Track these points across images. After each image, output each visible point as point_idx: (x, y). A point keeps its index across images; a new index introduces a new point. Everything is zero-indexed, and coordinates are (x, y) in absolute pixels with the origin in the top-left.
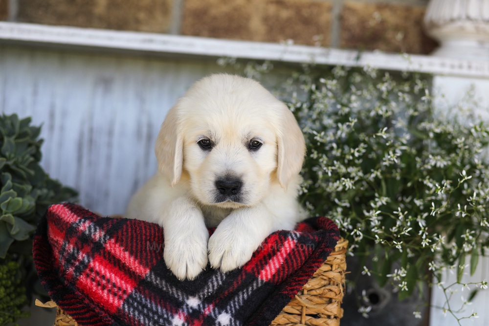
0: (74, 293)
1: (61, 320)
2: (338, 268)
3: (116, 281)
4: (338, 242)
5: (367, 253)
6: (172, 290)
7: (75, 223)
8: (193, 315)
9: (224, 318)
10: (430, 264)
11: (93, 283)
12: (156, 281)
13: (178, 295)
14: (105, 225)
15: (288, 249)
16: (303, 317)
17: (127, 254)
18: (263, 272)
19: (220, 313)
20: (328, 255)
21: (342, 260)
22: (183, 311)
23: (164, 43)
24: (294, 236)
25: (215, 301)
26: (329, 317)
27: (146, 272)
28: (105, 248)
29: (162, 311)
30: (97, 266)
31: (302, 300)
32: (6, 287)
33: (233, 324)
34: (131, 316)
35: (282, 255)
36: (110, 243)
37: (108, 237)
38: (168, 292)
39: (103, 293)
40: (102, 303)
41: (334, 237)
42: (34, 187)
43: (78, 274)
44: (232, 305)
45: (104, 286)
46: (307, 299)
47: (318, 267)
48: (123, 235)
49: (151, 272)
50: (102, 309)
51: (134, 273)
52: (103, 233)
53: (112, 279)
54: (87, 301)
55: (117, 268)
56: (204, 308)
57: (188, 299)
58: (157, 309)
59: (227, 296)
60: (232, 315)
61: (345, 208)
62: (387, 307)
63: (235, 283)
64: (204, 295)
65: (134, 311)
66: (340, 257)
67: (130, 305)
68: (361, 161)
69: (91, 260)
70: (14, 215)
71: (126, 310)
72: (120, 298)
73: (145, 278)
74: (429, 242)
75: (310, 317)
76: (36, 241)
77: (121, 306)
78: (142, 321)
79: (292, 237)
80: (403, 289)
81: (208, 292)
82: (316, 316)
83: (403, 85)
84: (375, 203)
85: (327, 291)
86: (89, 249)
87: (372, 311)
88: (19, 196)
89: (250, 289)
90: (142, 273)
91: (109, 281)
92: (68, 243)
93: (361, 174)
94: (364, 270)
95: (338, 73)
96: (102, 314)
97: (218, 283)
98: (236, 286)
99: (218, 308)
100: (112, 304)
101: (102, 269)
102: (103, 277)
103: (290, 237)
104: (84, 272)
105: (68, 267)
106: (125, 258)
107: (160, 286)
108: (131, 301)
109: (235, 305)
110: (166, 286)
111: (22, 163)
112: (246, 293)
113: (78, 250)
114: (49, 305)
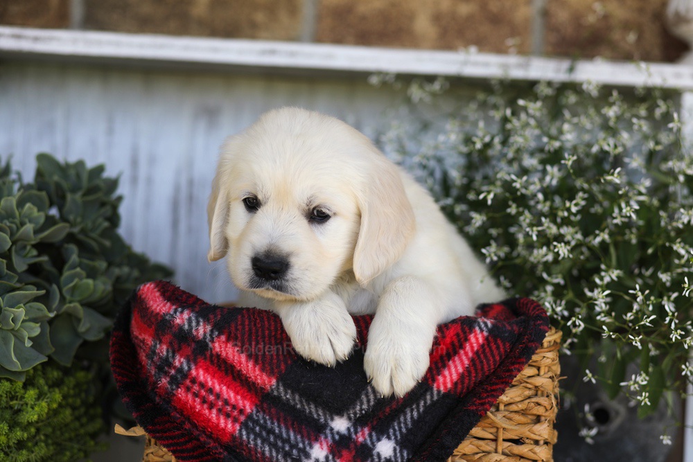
0: (169, 414)
1: (152, 453)
2: (548, 371)
3: (229, 396)
4: (547, 334)
5: (591, 351)
6: (310, 408)
7: (168, 313)
8: (341, 444)
9: (385, 447)
10: (683, 367)
11: (197, 399)
12: (285, 396)
13: (319, 415)
14: (211, 316)
15: (475, 345)
16: (499, 444)
17: (243, 358)
18: (441, 379)
19: (379, 440)
20: (533, 353)
21: (553, 360)
22: (326, 437)
23: (292, 54)
24: (483, 326)
25: (371, 422)
26: (536, 442)
27: (271, 382)
28: (212, 349)
29: (296, 438)
30: (202, 376)
31: (497, 418)
32: (74, 408)
33: (398, 455)
34: (252, 446)
35: (466, 354)
36: (219, 341)
37: (217, 333)
38: (304, 411)
39: (210, 413)
40: (210, 427)
41: (542, 327)
42: (110, 264)
43: (174, 387)
44: (396, 428)
45: (212, 403)
46: (504, 416)
47: (519, 371)
48: (237, 329)
49: (278, 382)
50: (210, 437)
51: (254, 383)
52: (209, 328)
53: (222, 394)
54: (188, 426)
55: (230, 378)
56: (356, 433)
57: (332, 419)
58: (289, 436)
59: (389, 414)
60: (397, 442)
61: (557, 286)
62: (621, 428)
64: (355, 414)
65: (255, 439)
66: (551, 355)
67: (250, 431)
68: (579, 217)
69: (193, 367)
70: (82, 305)
71: (245, 437)
72: (235, 420)
74: (680, 335)
75: (509, 444)
76: (114, 339)
77: (237, 432)
78: (267, 454)
79: (480, 328)
80: (643, 404)
81: (361, 410)
82: (518, 442)
83: (638, 108)
84: (602, 279)
85: (532, 404)
86: (189, 351)
87: (599, 433)
88: (88, 276)
89: (422, 403)
90: (265, 385)
91: (218, 396)
92: (159, 344)
93: (579, 236)
94: (586, 375)
95: (542, 91)
96: (209, 444)
97: (375, 396)
99: (376, 433)
100: (224, 430)
101: (209, 379)
102: (211, 391)
103: (477, 328)
104: (182, 384)
105: (160, 377)
106: (240, 363)
107: (292, 403)
108: (251, 424)
109: (400, 428)
110: (301, 402)
111: (93, 230)
112: (416, 410)
113: (174, 353)
114: (135, 432)
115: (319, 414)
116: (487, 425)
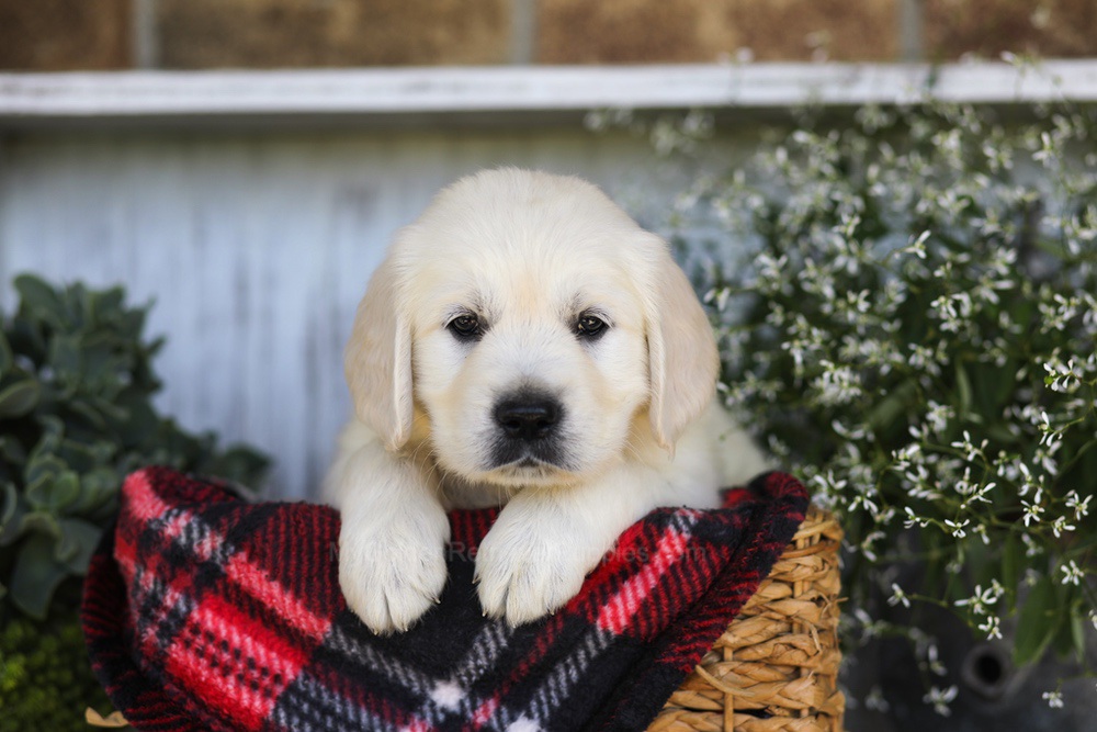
0: (162, 688)
2: (811, 589)
3: (257, 654)
4: (802, 526)
6: (393, 668)
7: (156, 519)
8: (446, 728)
10: (1064, 569)
11: (201, 660)
12: (349, 649)
13: (409, 680)
15: (669, 556)
16: (727, 718)
17: (276, 587)
18: (608, 610)
19: (513, 719)
20: (774, 561)
21: (817, 570)
22: (423, 718)
23: (456, 88)
24: (681, 522)
25: (499, 690)
26: (796, 713)
27: (321, 626)
28: (226, 576)
29: (371, 721)
30: (210, 620)
31: (722, 676)
35: (655, 570)
36: (236, 562)
37: (232, 548)
38: (385, 674)
39: (225, 683)
40: (226, 707)
41: (791, 515)
43: (166, 641)
44: (543, 698)
45: (227, 667)
46: (732, 670)
47: (750, 592)
48: (265, 541)
49: (334, 627)
50: (227, 723)
51: (297, 630)
52: (220, 540)
53: (245, 650)
54: (191, 706)
55: (257, 623)
56: (474, 708)
57: (433, 687)
58: (358, 716)
59: (528, 675)
60: (543, 723)
63: (539, 641)
64: (469, 675)
65: (301, 725)
66: (808, 561)
67: (292, 710)
68: (897, 325)
69: (195, 607)
71: (283, 722)
72: (267, 694)
73: (323, 642)
75: (747, 717)
76: (92, 567)
77: (270, 713)
79: (677, 527)
81: (478, 668)
82: (761, 713)
85: (781, 648)
86: (188, 580)
88: (70, 468)
89: (582, 655)
90: (315, 632)
91: (237, 654)
92: (144, 571)
93: (897, 357)
94: (893, 593)
95: (870, 121)
97: (498, 643)
98: (542, 649)
99: (508, 707)
100: (248, 710)
101: (222, 626)
102: (225, 645)
103: (671, 528)
104: (178, 636)
105: (146, 627)
106: (271, 596)
107: (363, 661)
108: (293, 700)
109: (549, 698)
110: (377, 658)
111: (101, 392)
112: (573, 667)
113: (164, 583)
114: (116, 720)
115: (409, 678)
116: (703, 686)
